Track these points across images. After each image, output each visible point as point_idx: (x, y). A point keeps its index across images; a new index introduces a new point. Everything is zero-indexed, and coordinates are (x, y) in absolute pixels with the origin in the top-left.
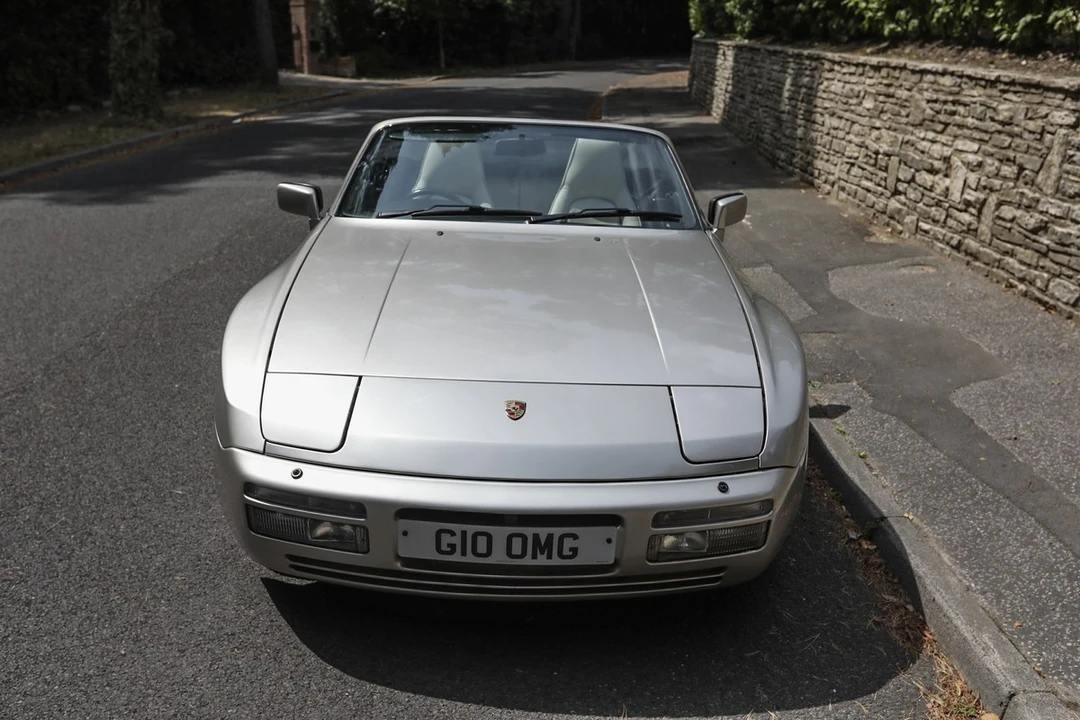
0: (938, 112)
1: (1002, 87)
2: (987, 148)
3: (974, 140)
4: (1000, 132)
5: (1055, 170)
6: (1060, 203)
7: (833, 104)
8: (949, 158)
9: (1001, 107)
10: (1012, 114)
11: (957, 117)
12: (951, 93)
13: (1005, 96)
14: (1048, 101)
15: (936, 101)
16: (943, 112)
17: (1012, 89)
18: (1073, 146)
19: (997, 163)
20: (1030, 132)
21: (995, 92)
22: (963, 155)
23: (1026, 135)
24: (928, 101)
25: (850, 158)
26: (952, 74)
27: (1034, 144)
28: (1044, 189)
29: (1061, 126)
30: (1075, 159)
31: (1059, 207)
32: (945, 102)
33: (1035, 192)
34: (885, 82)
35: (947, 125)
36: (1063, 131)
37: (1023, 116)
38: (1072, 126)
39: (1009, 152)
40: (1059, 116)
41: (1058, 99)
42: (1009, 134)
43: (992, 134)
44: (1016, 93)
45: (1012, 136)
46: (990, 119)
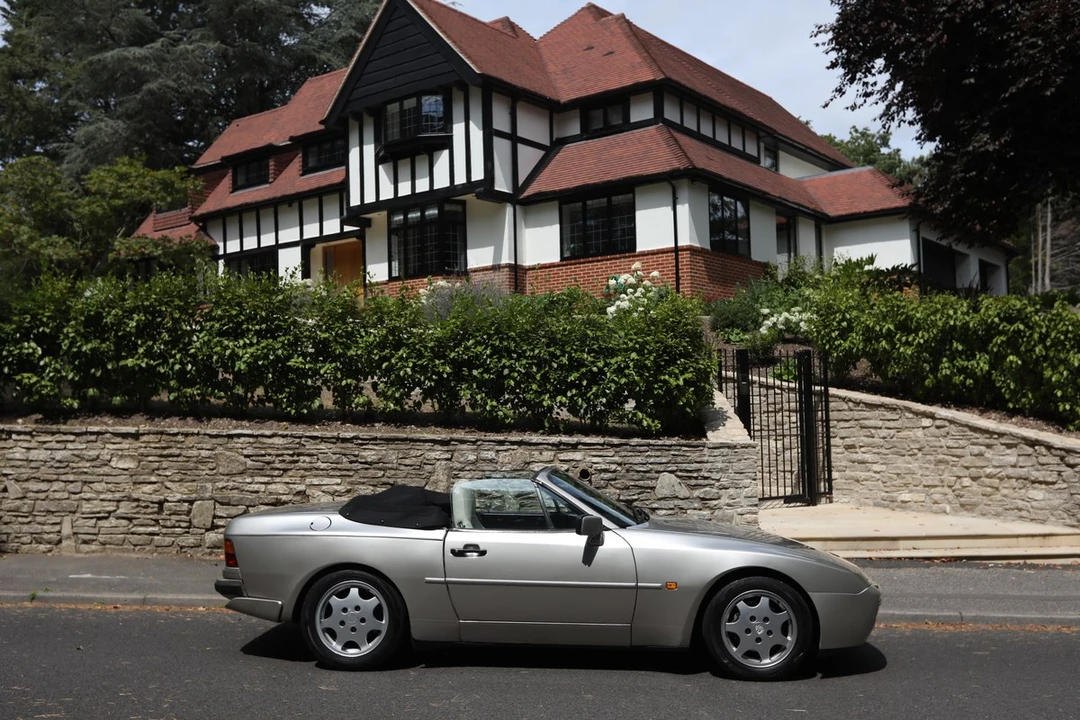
0: (268, 463)
1: (360, 442)
2: (348, 480)
3: (332, 476)
4: (366, 469)
5: (442, 485)
7: (23, 470)
8: (305, 491)
9: (364, 454)
10: (381, 457)
11: (300, 463)
12: (287, 449)
13: (364, 447)
14: (417, 447)
15: (264, 455)
16: (277, 461)
17: (372, 442)
18: (455, 469)
19: (372, 488)
20: (406, 465)
21: (350, 445)
22: (324, 488)
23: (403, 468)
24: (246, 456)
25: (99, 512)
26: (284, 436)
27: (413, 472)
29: (438, 460)
30: (460, 475)
32: (282, 455)
34: (153, 445)
35: (285, 470)
36: (444, 462)
37: (394, 457)
38: (450, 460)
39: (384, 480)
40: (433, 455)
41: (428, 446)
42: (380, 469)
43: (356, 471)
44: (376, 445)
45: (384, 470)
46: (351, 462)
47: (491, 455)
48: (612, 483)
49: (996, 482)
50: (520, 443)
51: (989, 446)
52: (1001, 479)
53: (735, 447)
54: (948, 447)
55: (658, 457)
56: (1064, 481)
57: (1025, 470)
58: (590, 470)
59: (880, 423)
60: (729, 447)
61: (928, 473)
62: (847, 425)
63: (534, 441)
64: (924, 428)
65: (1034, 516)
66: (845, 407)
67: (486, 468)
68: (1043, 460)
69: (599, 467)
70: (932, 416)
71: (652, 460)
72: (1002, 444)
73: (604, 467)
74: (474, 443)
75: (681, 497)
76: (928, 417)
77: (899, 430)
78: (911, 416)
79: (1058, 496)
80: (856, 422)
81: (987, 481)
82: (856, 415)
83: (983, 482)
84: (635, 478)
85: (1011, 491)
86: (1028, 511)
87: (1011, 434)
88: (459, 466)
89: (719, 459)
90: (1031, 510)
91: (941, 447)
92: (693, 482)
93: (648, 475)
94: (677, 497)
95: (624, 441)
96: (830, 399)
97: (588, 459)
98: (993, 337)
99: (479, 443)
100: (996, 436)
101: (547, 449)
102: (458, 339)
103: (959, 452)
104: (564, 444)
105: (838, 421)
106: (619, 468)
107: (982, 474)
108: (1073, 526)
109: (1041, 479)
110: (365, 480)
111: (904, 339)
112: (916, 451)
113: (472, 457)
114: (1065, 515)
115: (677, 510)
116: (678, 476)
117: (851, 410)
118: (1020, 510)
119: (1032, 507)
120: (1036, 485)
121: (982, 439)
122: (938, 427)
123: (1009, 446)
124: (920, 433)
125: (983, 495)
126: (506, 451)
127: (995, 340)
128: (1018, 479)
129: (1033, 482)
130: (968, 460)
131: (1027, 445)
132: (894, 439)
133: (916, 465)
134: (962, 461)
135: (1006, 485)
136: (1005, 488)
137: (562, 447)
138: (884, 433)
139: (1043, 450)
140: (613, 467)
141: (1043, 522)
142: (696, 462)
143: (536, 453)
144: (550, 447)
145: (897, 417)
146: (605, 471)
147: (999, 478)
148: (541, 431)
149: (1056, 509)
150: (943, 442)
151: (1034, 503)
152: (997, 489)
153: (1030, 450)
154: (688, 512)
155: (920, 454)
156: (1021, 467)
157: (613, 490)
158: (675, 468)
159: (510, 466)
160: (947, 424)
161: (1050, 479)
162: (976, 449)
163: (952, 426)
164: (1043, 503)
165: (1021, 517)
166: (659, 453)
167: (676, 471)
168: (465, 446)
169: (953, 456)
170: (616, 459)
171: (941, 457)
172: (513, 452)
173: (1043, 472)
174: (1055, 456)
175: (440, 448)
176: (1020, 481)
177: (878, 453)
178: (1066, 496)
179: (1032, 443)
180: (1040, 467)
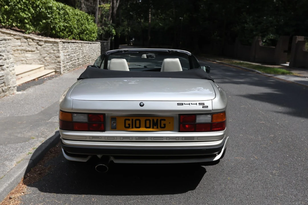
52: (14, 51)
56: (38, 50)
57: (24, 47)
65: (27, 62)
68: (30, 43)
72: (15, 38)
79: (36, 55)
85: (19, 55)
86: (25, 61)
87: (19, 35)
90: (27, 60)
100: (12, 35)
108: (41, 64)
109: (30, 50)
114: (38, 61)
118: (22, 61)
119: (27, 59)
120: (28, 52)
123: (17, 39)
128: (21, 50)
129: (27, 51)
131: (25, 38)
135: (16, 53)
136: (16, 54)
139: (31, 40)
141: (31, 64)
149: (35, 59)
151: (28, 58)
153: (26, 40)
156: (22, 46)
161: (33, 50)
164: (31, 58)
165: (23, 63)
173: (31, 48)
174: (35, 42)
176: (22, 51)
178: (39, 55)
179: (26, 38)
180: (29, 46)
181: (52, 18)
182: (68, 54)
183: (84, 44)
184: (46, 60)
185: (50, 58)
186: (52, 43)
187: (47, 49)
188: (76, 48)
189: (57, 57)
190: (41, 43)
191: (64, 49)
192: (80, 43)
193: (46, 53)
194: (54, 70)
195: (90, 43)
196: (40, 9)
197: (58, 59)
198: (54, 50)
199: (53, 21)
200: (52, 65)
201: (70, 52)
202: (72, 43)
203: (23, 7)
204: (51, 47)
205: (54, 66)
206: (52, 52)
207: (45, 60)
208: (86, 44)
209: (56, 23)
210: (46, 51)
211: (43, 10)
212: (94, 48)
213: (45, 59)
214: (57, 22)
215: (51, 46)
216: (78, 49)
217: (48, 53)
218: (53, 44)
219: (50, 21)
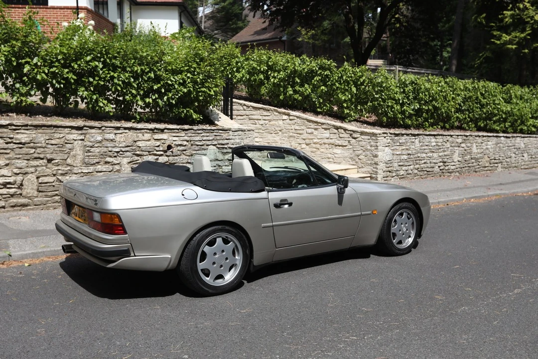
1: (14, 128)
2: (6, 156)
4: (21, 148)
5: (80, 157)
6: (87, 168)
9: (19, 136)
10: (31, 139)
13: (17, 131)
14: (59, 132)
17: (23, 128)
18: (88, 147)
19: (26, 162)
20: (52, 145)
21: (5, 130)
23: (49, 146)
27: (58, 149)
28: (75, 165)
29: (75, 140)
30: (91, 151)
31: (88, 169)
33: (66, 167)
36: (80, 142)
37: (42, 139)
38: (82, 140)
39: (36, 155)
40: (71, 137)
41: (67, 130)
42: (32, 148)
43: (12, 149)
44: (27, 130)
45: (35, 148)
46: (7, 143)
47: (112, 136)
48: (184, 152)
49: (318, 146)
50: (130, 129)
51: (316, 129)
52: (321, 144)
53: (245, 131)
54: (295, 130)
55: (207, 136)
56: (351, 145)
57: (334, 140)
58: (173, 145)
59: (260, 117)
60: (242, 131)
61: (284, 142)
62: (242, 118)
63: (139, 127)
64: (283, 120)
65: (335, 161)
66: (242, 108)
67: (109, 145)
68: (341, 135)
69: (177, 143)
70: (289, 115)
71: (205, 138)
72: (323, 128)
73: (180, 143)
74: (100, 128)
75: (220, 159)
76: (286, 115)
77: (270, 121)
78: (277, 114)
79: (347, 152)
80: (247, 117)
81: (314, 145)
82: (248, 113)
83: (312, 146)
84: (197, 149)
85: (326, 150)
86: (333, 159)
87: (328, 124)
88: (91, 144)
89: (237, 137)
91: (292, 129)
92: (225, 151)
93: (203, 147)
94: (217, 160)
95: (191, 127)
96: (233, 104)
97: (171, 138)
98: (314, 77)
99: (103, 128)
100: (320, 125)
101: (146, 132)
102: (78, 56)
103: (301, 132)
104: (157, 129)
105: (237, 116)
106: (187, 144)
107: (312, 142)
108: (353, 165)
109: (341, 144)
110: (21, 156)
111: (272, 75)
112: (279, 131)
113: (99, 138)
114: (350, 160)
115: (217, 167)
116: (218, 148)
117: (245, 110)
118: (329, 158)
119: (335, 157)
120: (338, 147)
121: (313, 126)
122: (290, 120)
123: (326, 129)
124: (281, 122)
125: (311, 152)
126: (121, 133)
127: (315, 78)
128: (329, 144)
129: (336, 146)
130: (305, 136)
131: (335, 129)
132: (267, 125)
133: (278, 138)
134: (302, 136)
135: (323, 147)
137: (155, 131)
138: (262, 122)
139: (342, 131)
140: (185, 143)
141: (340, 163)
142: (226, 139)
143: (140, 135)
144: (148, 131)
145: (269, 114)
146: (181, 145)
147: (320, 144)
148: (133, 121)
149: (346, 158)
150: (293, 127)
151: (336, 155)
152: (318, 149)
153: (336, 131)
154: (223, 167)
155: (280, 133)
156: (331, 139)
157: (184, 157)
158: (216, 143)
159: (124, 143)
160: (295, 118)
161: (345, 144)
162: (310, 131)
163: (298, 119)
164: (340, 155)
165: (329, 162)
166: (208, 134)
167: (216, 145)
168: (93, 131)
169: (297, 134)
170: (186, 138)
171: (291, 134)
172: (126, 134)
173: (342, 141)
174: (347, 134)
175: (76, 132)
177: (258, 133)
178: (351, 151)
179: (337, 128)
180: (340, 139)
181: (380, 99)
182: (410, 152)
183: (478, 138)
184: (361, 160)
185: (366, 156)
186: (369, 135)
187: (363, 143)
188: (440, 144)
189: (374, 157)
190: (355, 135)
191: (398, 144)
192: (458, 136)
193: (362, 150)
194: (369, 175)
195: (507, 137)
196: (366, 86)
197: (375, 159)
198: (371, 146)
199: (382, 103)
200: (368, 167)
201: (416, 150)
202: (427, 135)
203: (343, 87)
204: (369, 141)
205: (369, 169)
206: (369, 148)
207: (359, 159)
208: (484, 138)
209: (388, 106)
210: (361, 146)
211: (369, 88)
212: (523, 146)
213: (359, 157)
214: (390, 104)
215: (369, 139)
216: (449, 146)
217: (364, 150)
218: (371, 137)
219: (378, 104)
